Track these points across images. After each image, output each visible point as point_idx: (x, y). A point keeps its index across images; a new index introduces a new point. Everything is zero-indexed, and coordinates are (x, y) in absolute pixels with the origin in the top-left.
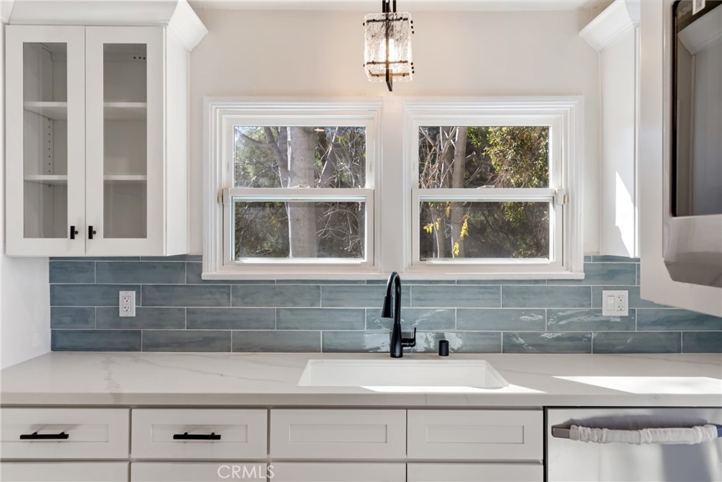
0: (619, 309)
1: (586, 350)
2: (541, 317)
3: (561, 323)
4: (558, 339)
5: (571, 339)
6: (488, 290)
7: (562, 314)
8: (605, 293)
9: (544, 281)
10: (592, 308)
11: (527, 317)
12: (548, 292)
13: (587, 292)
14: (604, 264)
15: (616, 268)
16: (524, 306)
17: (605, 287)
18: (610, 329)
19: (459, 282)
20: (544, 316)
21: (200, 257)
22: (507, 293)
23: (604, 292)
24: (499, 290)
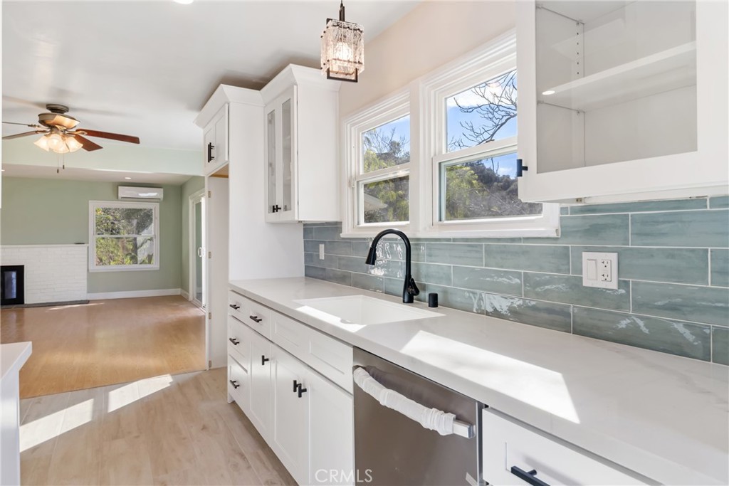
0: (603, 278)
1: (565, 328)
2: (518, 281)
3: (538, 290)
4: (534, 308)
5: (550, 311)
6: (474, 249)
7: (538, 279)
8: (586, 255)
9: (519, 239)
10: (571, 275)
11: (506, 280)
12: (525, 252)
13: (564, 254)
14: (584, 217)
15: (600, 222)
16: (502, 267)
17: (586, 247)
18: (595, 304)
19: (455, 240)
20: (520, 278)
21: (341, 223)
22: (489, 252)
23: (584, 253)
24: (482, 248)
